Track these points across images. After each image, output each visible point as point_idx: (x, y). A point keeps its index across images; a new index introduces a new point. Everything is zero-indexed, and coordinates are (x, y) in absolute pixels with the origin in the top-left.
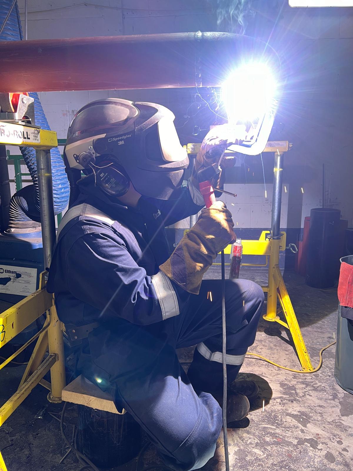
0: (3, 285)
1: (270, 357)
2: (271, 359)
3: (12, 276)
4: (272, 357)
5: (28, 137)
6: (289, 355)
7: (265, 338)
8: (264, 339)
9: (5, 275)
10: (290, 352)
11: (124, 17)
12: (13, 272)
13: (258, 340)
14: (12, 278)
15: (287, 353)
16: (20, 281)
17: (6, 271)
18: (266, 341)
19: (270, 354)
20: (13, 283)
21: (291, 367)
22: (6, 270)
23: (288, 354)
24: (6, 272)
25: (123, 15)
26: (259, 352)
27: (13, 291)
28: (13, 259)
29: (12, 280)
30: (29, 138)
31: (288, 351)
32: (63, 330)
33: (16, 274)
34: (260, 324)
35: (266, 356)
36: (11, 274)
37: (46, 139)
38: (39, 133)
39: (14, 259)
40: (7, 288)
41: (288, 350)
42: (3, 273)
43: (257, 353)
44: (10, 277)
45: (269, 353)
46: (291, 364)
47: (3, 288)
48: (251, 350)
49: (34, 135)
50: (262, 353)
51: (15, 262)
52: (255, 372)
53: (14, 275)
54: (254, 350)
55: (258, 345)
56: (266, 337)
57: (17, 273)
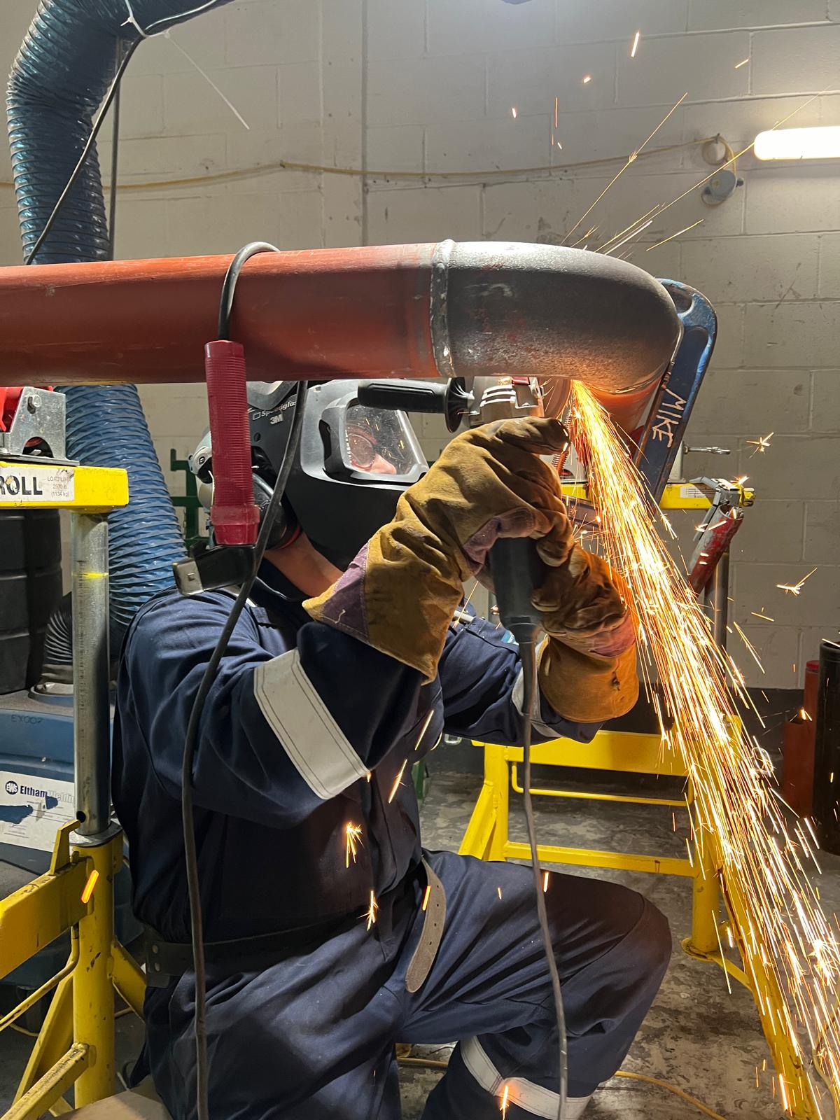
0: (12, 824)
1: (697, 1068)
2: (701, 1075)
3: (37, 803)
4: (704, 1069)
5: (38, 489)
6: (751, 1066)
7: (688, 1005)
8: (686, 1008)
9: (19, 800)
10: (756, 1056)
11: (368, 190)
12: (39, 793)
13: (670, 1009)
14: (35, 807)
15: (746, 1057)
16: (55, 817)
17: (22, 790)
18: (689, 1014)
19: (699, 1059)
20: (37, 820)
21: (756, 1105)
22: (22, 787)
23: (750, 1063)
24: (23, 792)
25: (365, 185)
26: (667, 1051)
27: (36, 840)
28: (41, 759)
29: (35, 813)
30: (40, 493)
31: (750, 1051)
32: (114, 978)
33: (47, 797)
34: (679, 957)
35: (688, 1063)
36: (34, 799)
37: (93, 491)
38: (73, 478)
39: (43, 760)
40: (23, 831)
41: (749, 1048)
42: (15, 793)
43: (663, 1050)
44: (31, 805)
45: (697, 1053)
46: (757, 1095)
47: (14, 832)
48: (647, 1043)
49: (56, 483)
50: (676, 1053)
51: (44, 767)
52: (651, 1114)
53: (43, 800)
54: (654, 1043)
55: (668, 1027)
56: (691, 1002)
57: (48, 795)
